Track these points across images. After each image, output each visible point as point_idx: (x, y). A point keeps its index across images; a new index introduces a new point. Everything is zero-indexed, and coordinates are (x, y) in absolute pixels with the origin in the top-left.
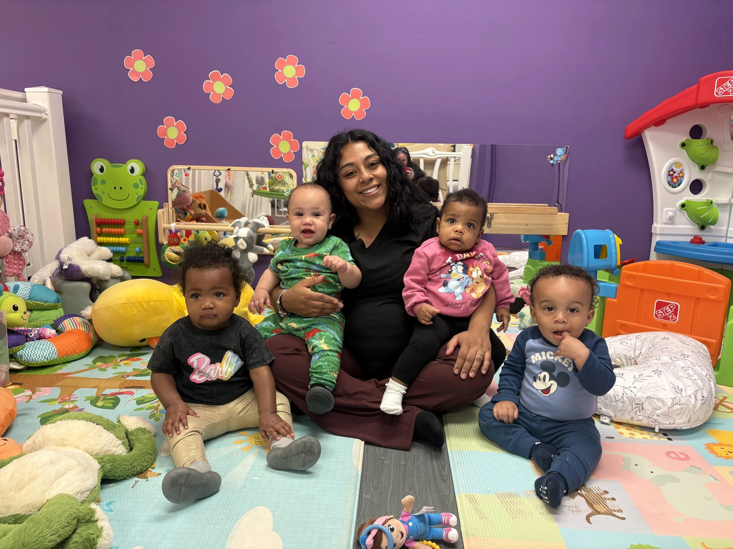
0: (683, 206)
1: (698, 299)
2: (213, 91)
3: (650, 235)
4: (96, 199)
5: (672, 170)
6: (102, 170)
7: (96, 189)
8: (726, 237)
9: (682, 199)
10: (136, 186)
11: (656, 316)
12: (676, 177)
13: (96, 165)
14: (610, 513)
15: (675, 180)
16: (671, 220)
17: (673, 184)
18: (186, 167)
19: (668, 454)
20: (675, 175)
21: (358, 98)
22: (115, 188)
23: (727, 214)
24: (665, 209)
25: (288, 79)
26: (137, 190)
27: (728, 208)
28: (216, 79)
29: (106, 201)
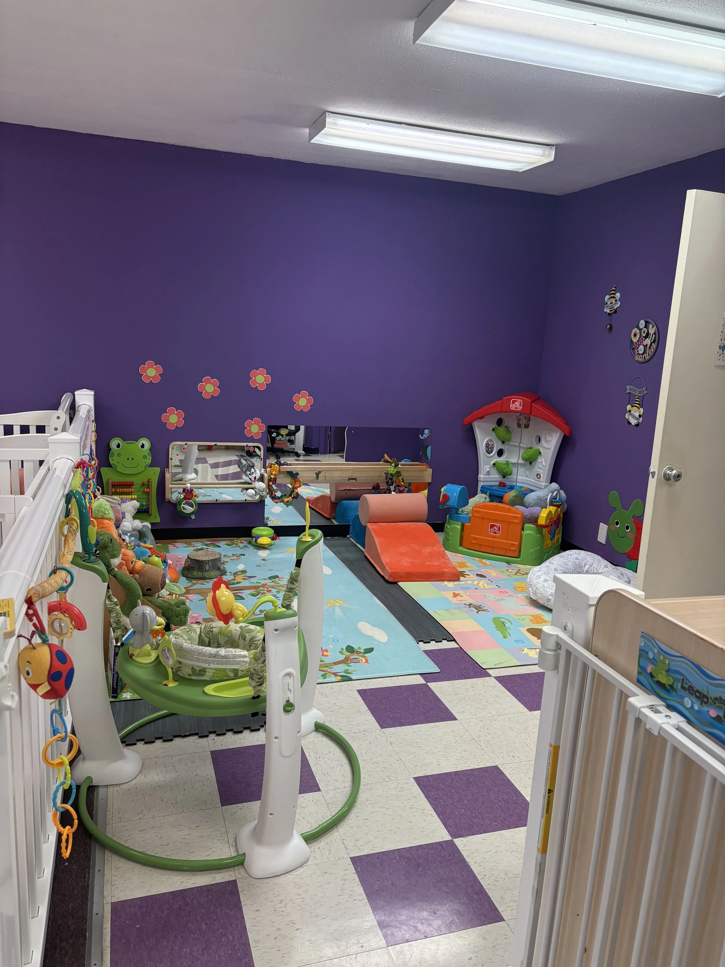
0: (494, 464)
1: (509, 522)
2: (205, 390)
3: (477, 481)
4: (111, 467)
5: (488, 444)
6: (118, 446)
7: (113, 460)
8: (516, 482)
9: (493, 460)
10: (145, 457)
11: (490, 532)
12: (490, 448)
13: (114, 443)
14: (484, 610)
15: (490, 450)
16: (488, 473)
17: (489, 452)
18: (184, 443)
19: (500, 592)
20: (490, 447)
21: (306, 398)
22: (128, 459)
23: (516, 469)
24: (485, 467)
25: (259, 384)
26: (145, 460)
27: (517, 465)
28: (208, 382)
29: (120, 469)
